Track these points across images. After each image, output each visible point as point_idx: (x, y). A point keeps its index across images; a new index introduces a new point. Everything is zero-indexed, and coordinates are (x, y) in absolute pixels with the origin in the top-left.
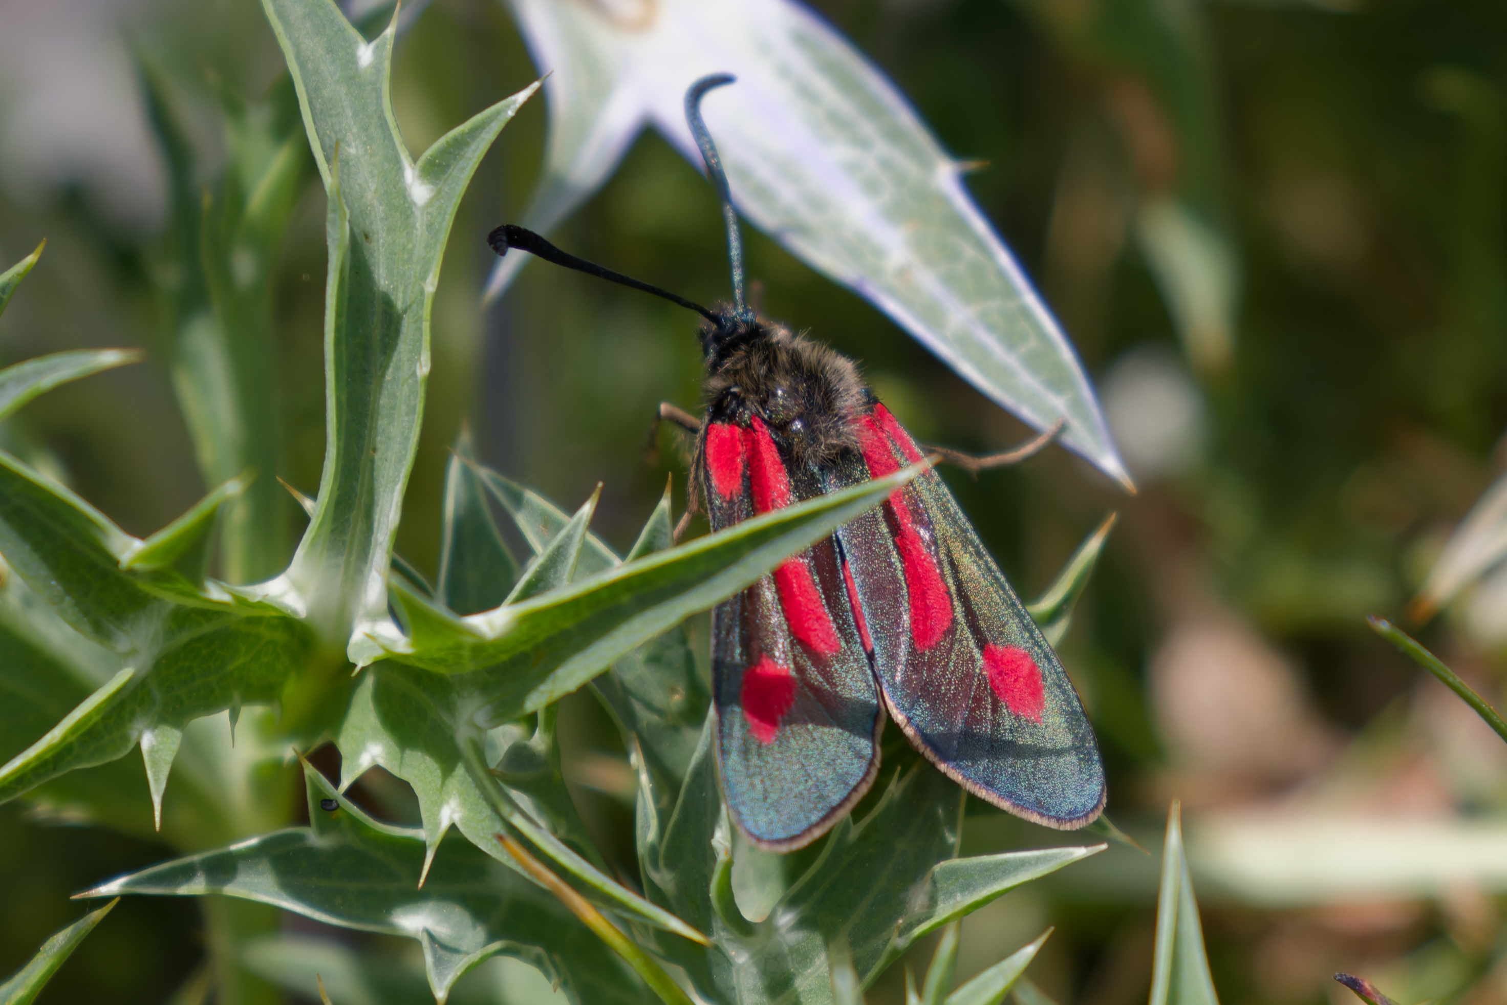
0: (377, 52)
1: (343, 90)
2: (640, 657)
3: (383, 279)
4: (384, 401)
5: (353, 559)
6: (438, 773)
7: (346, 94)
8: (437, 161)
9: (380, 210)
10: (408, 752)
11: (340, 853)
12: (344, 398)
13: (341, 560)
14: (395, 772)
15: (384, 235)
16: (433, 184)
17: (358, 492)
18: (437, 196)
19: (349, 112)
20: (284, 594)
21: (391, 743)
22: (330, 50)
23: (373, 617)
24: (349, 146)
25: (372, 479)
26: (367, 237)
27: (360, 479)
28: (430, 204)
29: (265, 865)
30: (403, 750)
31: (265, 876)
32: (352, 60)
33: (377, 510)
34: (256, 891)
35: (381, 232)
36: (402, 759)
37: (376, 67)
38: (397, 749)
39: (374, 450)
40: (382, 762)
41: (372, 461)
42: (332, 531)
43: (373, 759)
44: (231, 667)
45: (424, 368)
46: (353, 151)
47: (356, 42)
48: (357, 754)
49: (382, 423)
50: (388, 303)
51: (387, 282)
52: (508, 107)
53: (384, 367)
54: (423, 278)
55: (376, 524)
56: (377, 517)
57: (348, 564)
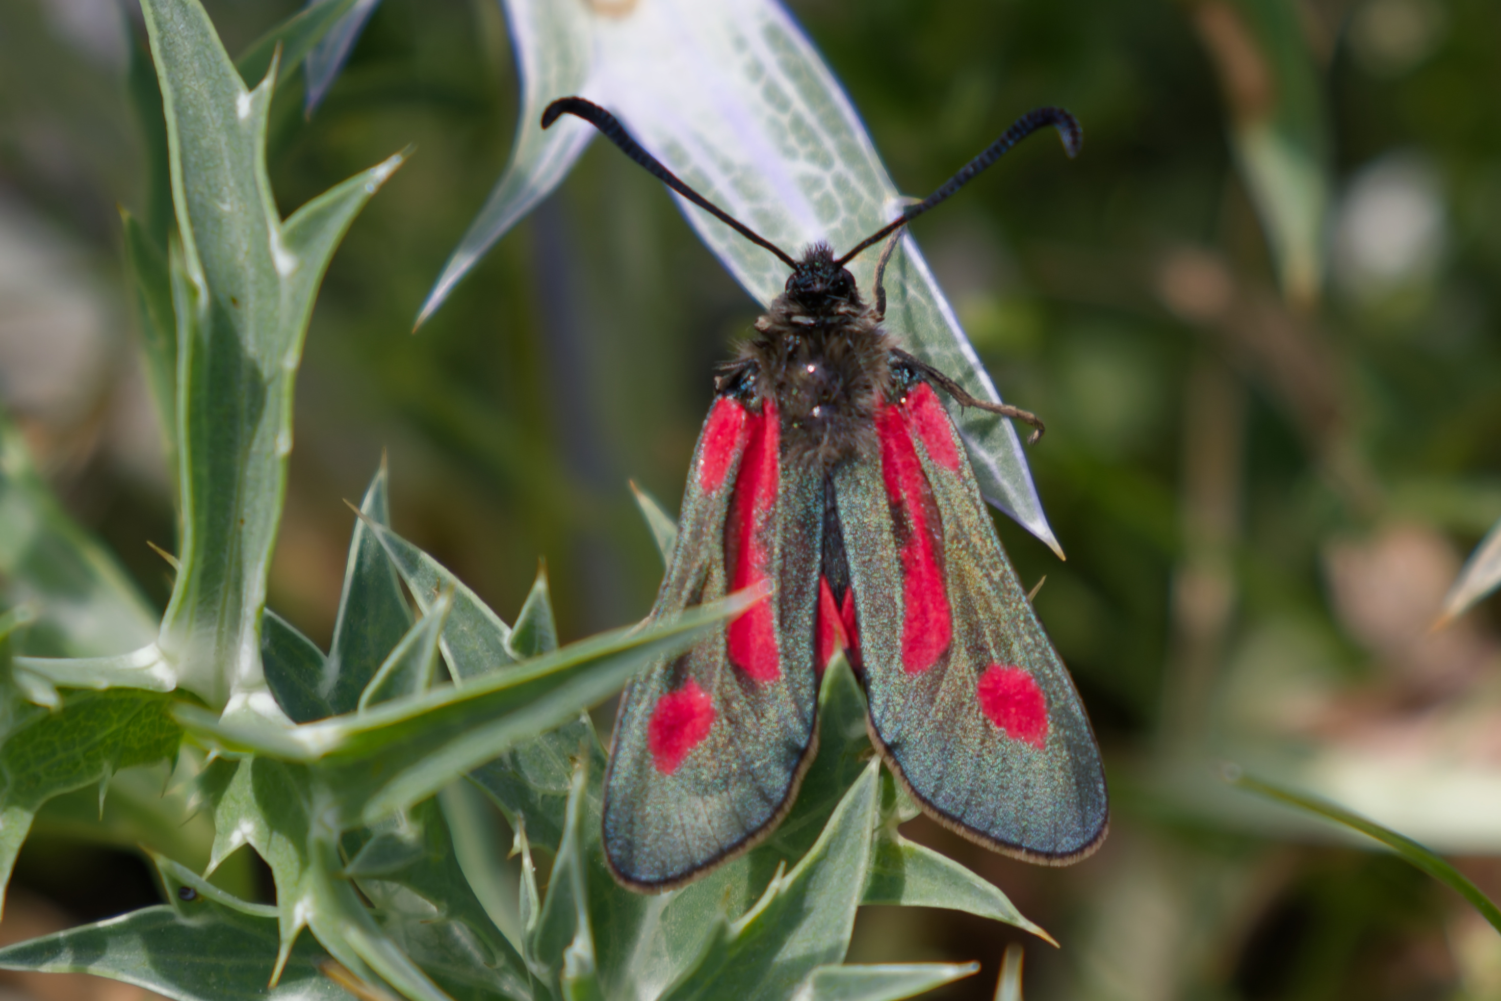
0: (254, 104)
1: (223, 139)
3: (251, 345)
4: (250, 473)
5: (225, 629)
6: (296, 864)
7: (226, 144)
8: (296, 237)
9: (251, 273)
10: (275, 835)
11: (212, 931)
12: (205, 471)
14: (263, 853)
15: (253, 301)
17: (226, 564)
18: (301, 268)
19: (227, 164)
20: (151, 665)
21: (262, 822)
22: (214, 95)
23: (250, 688)
24: (223, 201)
25: (240, 553)
26: (234, 301)
27: (228, 551)
28: (293, 275)
29: (136, 941)
30: (271, 832)
31: (137, 952)
32: (232, 109)
33: (245, 584)
34: (123, 970)
35: (250, 296)
36: (270, 840)
37: (252, 120)
38: (267, 830)
39: (242, 521)
40: (253, 842)
41: (240, 533)
42: (201, 603)
43: (244, 836)
44: (99, 737)
45: (283, 444)
46: (226, 208)
47: (237, 90)
48: (228, 831)
49: (248, 495)
50: (255, 373)
51: (253, 350)
53: (251, 437)
54: (283, 352)
55: (244, 598)
56: (245, 590)
57: (220, 634)
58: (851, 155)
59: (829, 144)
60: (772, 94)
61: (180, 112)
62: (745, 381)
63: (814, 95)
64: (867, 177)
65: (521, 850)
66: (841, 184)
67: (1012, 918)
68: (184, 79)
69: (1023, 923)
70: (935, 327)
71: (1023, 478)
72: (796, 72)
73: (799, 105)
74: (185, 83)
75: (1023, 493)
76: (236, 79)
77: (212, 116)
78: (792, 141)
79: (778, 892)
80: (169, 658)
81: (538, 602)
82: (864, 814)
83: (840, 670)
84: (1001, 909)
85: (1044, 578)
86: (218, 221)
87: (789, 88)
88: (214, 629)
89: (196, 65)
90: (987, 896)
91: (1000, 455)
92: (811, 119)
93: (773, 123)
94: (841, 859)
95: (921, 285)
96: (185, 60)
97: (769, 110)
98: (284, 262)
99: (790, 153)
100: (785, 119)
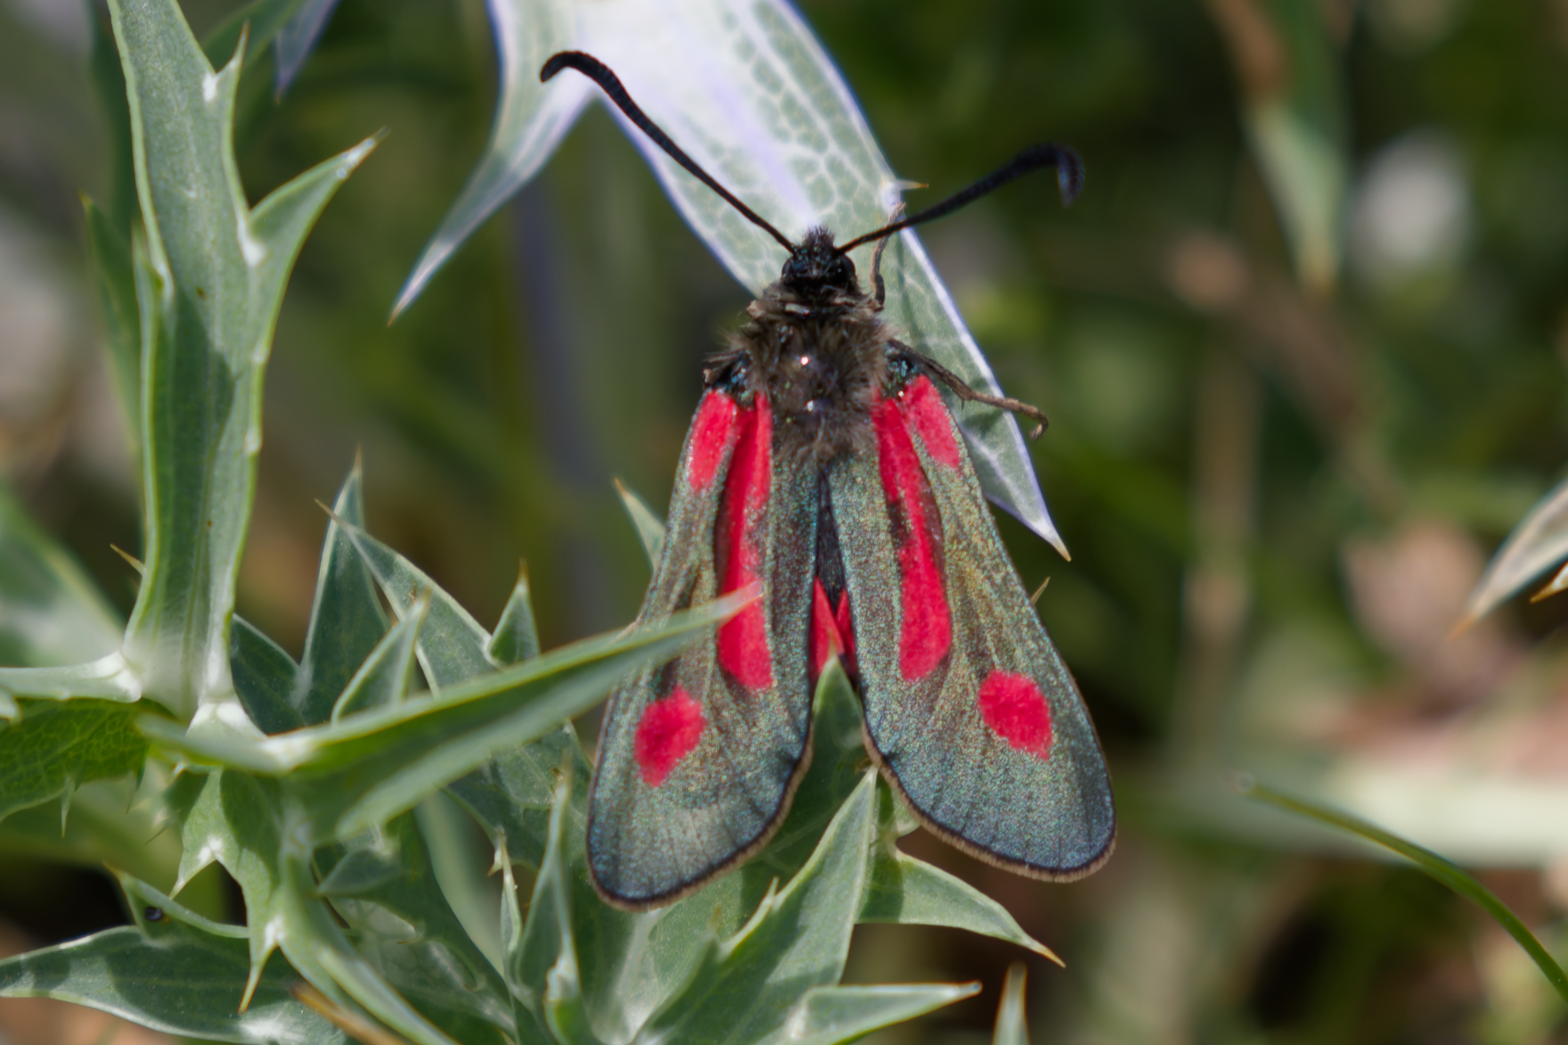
0: (221, 86)
1: (188, 122)
3: (218, 339)
4: (217, 473)
5: (192, 636)
6: (267, 883)
7: (192, 128)
8: (266, 224)
9: (218, 263)
10: (245, 851)
11: (180, 953)
12: (170, 471)
14: (233, 871)
15: (221, 292)
16: (264, 244)
17: (193, 568)
18: (269, 258)
19: (193, 149)
20: (115, 674)
21: (232, 838)
22: (179, 76)
23: (218, 698)
24: (189, 188)
25: (207, 557)
26: (201, 293)
27: (195, 554)
28: (263, 264)
29: (100, 963)
30: (241, 850)
31: (101, 976)
32: (198, 92)
33: (213, 588)
34: (87, 994)
35: (218, 286)
36: (240, 857)
37: (219, 102)
38: (236, 846)
39: (210, 523)
40: (222, 859)
41: (207, 536)
42: (166, 609)
43: (213, 854)
44: (61, 750)
45: (252, 443)
46: (192, 195)
47: (203, 72)
48: (196, 847)
49: (216, 496)
50: (223, 368)
51: (222, 343)
52: (337, 168)
53: (219, 435)
54: (252, 346)
55: (212, 604)
56: (212, 596)
57: (187, 641)
58: (845, 136)
59: (822, 125)
60: (763, 74)
61: (143, 95)
62: (736, 374)
63: (806, 74)
64: (862, 160)
65: (503, 866)
66: (835, 167)
67: (1015, 936)
68: (147, 61)
69: (1027, 941)
70: (934, 317)
71: (1026, 476)
72: (788, 50)
73: (791, 85)
74: (149, 64)
75: (1026, 490)
76: (202, 60)
77: (176, 98)
78: (784, 122)
79: (770, 910)
80: (134, 667)
81: (519, 607)
82: (860, 828)
83: (834, 677)
84: (1005, 928)
85: (1047, 580)
86: (183, 208)
87: (781, 68)
88: (181, 637)
89: (161, 45)
90: (988, 914)
91: (1003, 451)
92: (803, 99)
93: (765, 104)
94: (836, 875)
95: (919, 273)
96: (149, 41)
97: (760, 91)
98: (253, 252)
99: (782, 135)
100: (776, 100)
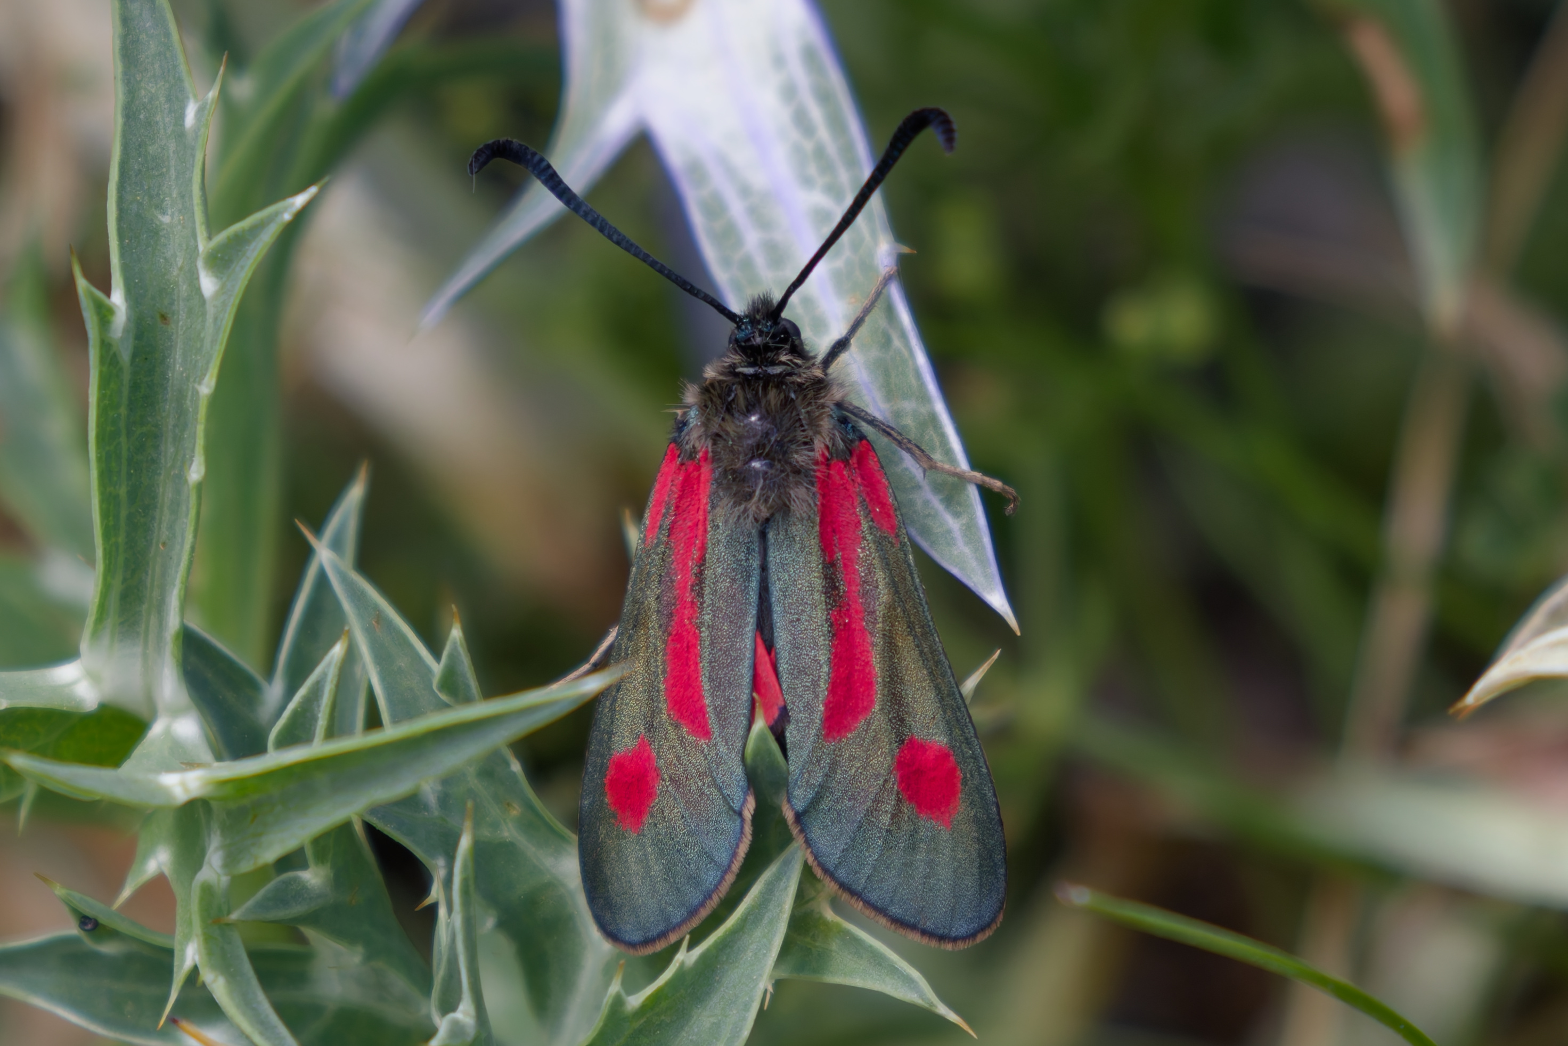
0: (198, 114)
1: (172, 146)
2: (472, 771)
3: (178, 365)
5: (150, 651)
7: (174, 152)
8: (219, 255)
9: (182, 289)
13: (138, 649)
14: (172, 886)
15: (184, 317)
16: (217, 277)
17: (149, 585)
18: (222, 291)
19: (173, 174)
20: (75, 683)
21: (176, 853)
22: (169, 99)
23: (176, 713)
24: (164, 213)
26: (164, 318)
27: (150, 572)
28: (216, 295)
32: (181, 117)
33: (165, 608)
35: (181, 312)
37: (199, 129)
38: (180, 861)
39: (164, 544)
40: (165, 873)
42: (122, 623)
43: (159, 866)
45: (197, 471)
46: (166, 219)
47: (188, 98)
48: (146, 857)
51: (181, 369)
52: (285, 209)
55: (164, 622)
56: (164, 615)
57: (145, 656)
59: (844, 176)
60: (801, 120)
65: (438, 899)
67: (932, 1004)
69: (943, 1010)
70: (914, 381)
71: (984, 548)
72: (824, 97)
73: (824, 133)
74: (143, 84)
75: (982, 562)
77: (163, 119)
78: (812, 170)
80: (93, 677)
81: (455, 648)
82: (786, 888)
83: (761, 738)
84: (922, 995)
85: (999, 652)
86: (155, 232)
87: (816, 114)
89: (157, 66)
90: (908, 981)
92: (831, 148)
93: (797, 150)
94: (758, 933)
95: (903, 336)
96: (147, 60)
97: (795, 135)
98: (208, 284)
99: (807, 182)
100: (808, 146)
